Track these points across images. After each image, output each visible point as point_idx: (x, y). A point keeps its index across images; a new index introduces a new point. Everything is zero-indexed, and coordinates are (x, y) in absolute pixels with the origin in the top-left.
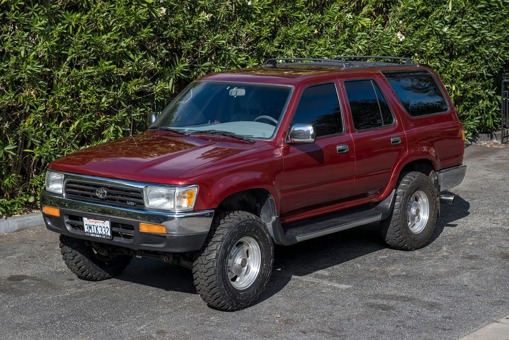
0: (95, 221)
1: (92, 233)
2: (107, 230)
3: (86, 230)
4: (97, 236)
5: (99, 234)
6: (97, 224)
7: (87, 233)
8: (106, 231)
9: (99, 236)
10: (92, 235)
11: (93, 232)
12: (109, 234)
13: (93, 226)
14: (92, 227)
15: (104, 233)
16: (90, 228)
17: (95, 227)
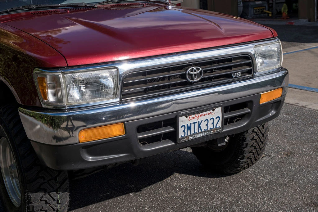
0: (197, 115)
1: (191, 135)
2: (216, 121)
3: (181, 134)
4: (200, 135)
5: (202, 132)
6: (200, 120)
7: (183, 137)
8: (215, 123)
9: (202, 135)
10: (192, 138)
11: (193, 132)
12: (220, 125)
13: (195, 123)
14: (193, 126)
15: (211, 126)
16: (189, 128)
17: (197, 125)
